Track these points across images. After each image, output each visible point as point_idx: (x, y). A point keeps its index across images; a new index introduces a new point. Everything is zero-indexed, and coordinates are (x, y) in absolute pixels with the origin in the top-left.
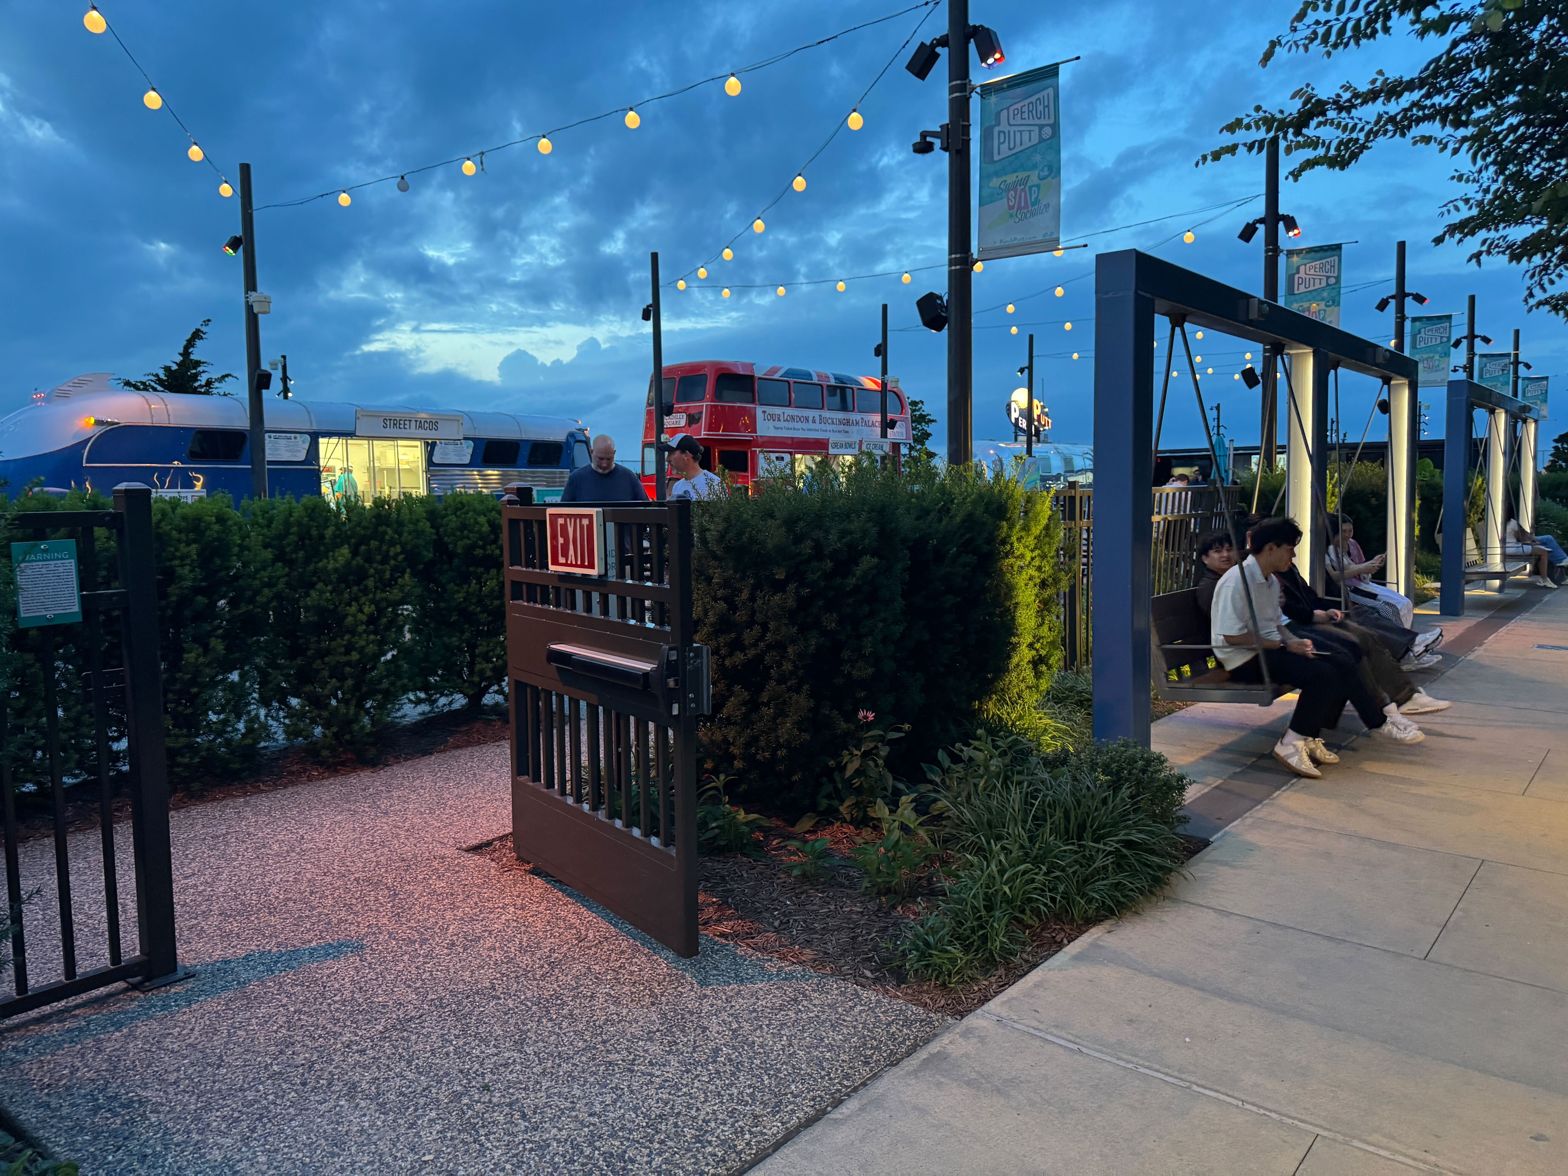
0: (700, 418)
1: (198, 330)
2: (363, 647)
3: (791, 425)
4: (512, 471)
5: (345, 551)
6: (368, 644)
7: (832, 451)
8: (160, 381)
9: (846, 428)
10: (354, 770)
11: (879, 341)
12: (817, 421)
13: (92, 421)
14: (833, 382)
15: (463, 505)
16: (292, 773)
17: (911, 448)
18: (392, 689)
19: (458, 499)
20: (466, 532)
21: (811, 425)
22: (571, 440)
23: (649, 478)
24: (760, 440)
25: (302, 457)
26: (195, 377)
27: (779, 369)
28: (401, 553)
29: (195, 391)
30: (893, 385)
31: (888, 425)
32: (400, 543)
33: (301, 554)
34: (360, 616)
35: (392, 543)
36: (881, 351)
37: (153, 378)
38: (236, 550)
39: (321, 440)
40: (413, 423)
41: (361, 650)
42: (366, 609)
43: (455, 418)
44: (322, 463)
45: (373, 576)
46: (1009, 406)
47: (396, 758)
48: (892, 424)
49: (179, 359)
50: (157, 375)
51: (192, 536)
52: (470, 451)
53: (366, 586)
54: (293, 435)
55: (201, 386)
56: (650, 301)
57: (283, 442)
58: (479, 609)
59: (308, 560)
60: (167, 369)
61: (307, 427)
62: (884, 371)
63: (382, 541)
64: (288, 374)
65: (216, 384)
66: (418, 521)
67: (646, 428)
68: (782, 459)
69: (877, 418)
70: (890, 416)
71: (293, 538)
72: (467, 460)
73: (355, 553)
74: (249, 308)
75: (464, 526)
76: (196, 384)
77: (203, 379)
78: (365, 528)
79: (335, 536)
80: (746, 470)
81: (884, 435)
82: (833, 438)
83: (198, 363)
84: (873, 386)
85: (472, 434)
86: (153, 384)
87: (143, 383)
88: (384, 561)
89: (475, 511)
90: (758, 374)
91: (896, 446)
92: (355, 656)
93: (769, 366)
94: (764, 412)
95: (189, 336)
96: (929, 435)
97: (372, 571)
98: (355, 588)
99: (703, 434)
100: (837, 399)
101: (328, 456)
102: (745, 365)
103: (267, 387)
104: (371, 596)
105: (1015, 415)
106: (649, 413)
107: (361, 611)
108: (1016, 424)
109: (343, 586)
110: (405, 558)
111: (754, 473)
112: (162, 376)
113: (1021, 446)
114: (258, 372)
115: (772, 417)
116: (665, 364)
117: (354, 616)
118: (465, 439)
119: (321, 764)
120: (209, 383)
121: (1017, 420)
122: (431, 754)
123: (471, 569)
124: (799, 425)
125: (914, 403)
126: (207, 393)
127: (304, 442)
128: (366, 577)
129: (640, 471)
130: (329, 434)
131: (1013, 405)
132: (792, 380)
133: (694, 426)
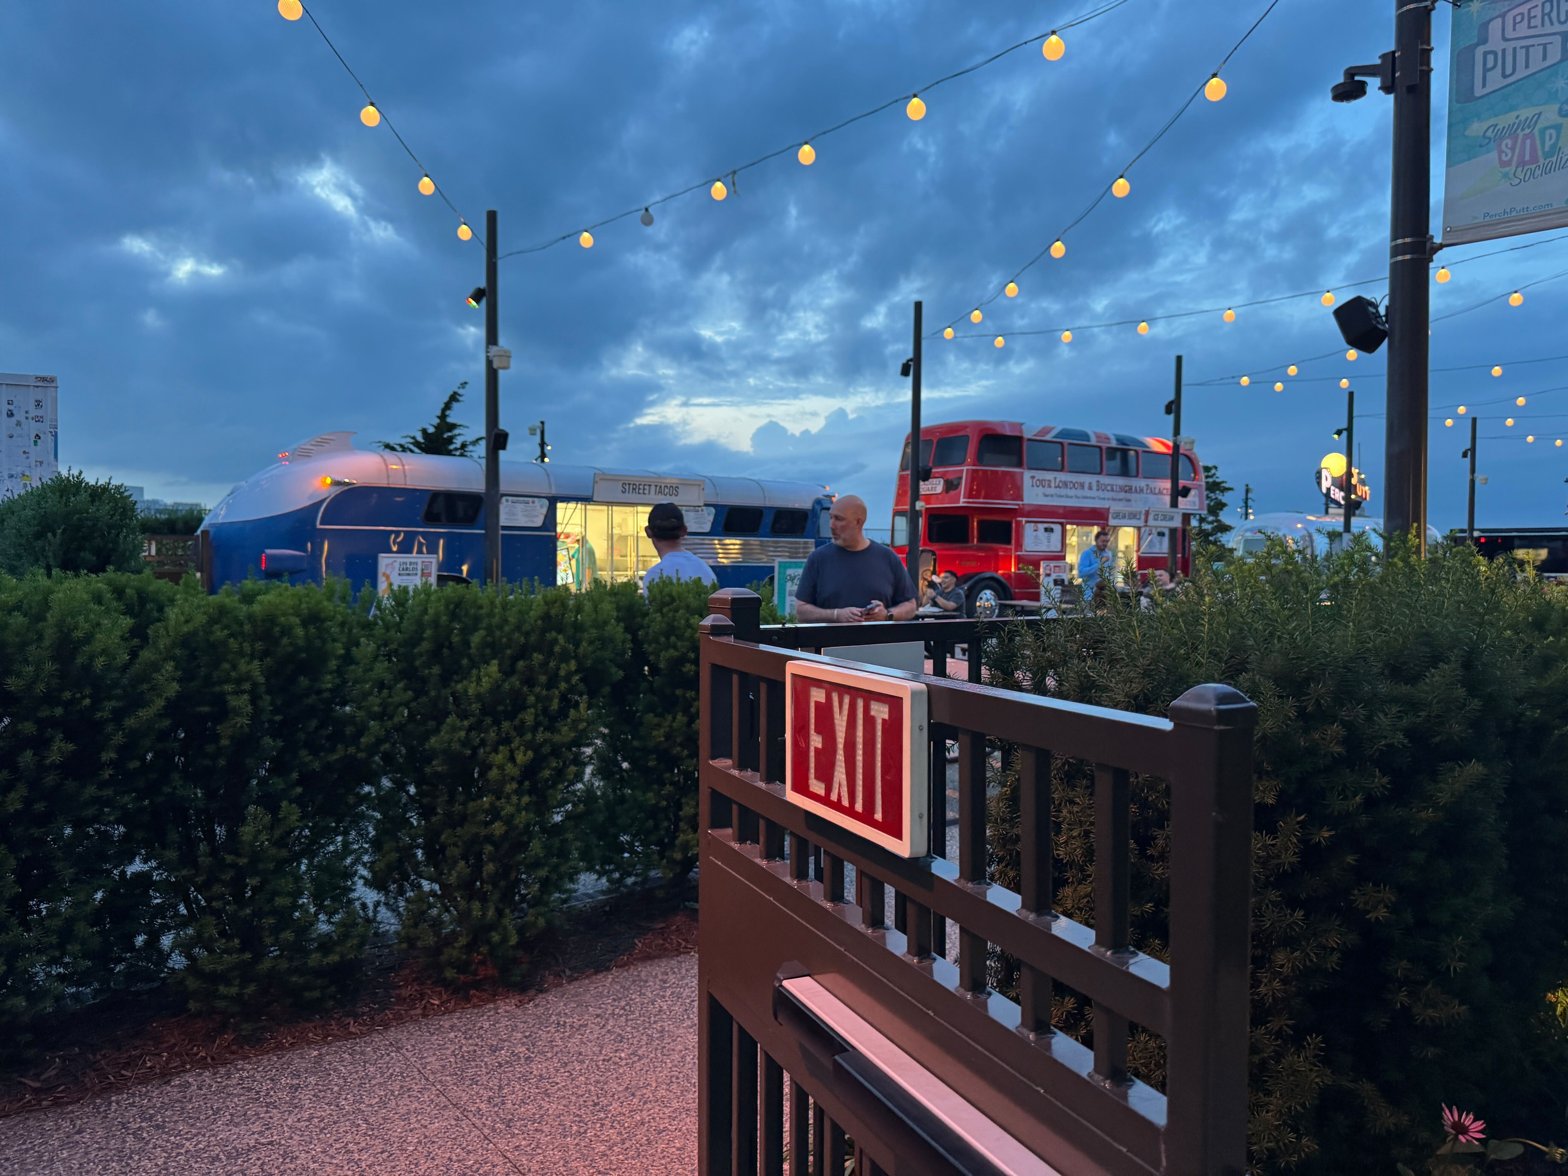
0: (959, 484)
1: (455, 393)
2: (512, 816)
3: (1063, 492)
4: (754, 541)
5: (494, 667)
6: (519, 810)
7: (1112, 522)
8: (417, 444)
9: (1128, 496)
10: (493, 998)
11: (1172, 397)
12: (1095, 487)
13: (329, 481)
14: (1114, 444)
15: (673, 600)
16: (401, 1000)
17: (1202, 520)
18: (554, 877)
19: (667, 590)
20: (673, 639)
21: (1087, 492)
22: (818, 508)
23: (900, 549)
24: (1027, 509)
25: (538, 522)
26: (450, 440)
27: (1052, 429)
28: (576, 672)
29: (449, 453)
30: (1188, 447)
31: (1179, 492)
32: (576, 657)
33: (436, 670)
34: (510, 769)
35: (565, 657)
36: (1173, 407)
37: (412, 441)
38: (333, 664)
39: (560, 506)
40: (653, 488)
41: (509, 821)
42: (520, 758)
43: (697, 483)
44: (559, 529)
45: (534, 706)
46: (1319, 473)
47: (558, 975)
48: (1185, 492)
49: (437, 421)
50: (414, 438)
51: (259, 646)
52: (711, 518)
53: (523, 722)
54: (530, 499)
55: (456, 449)
56: (910, 355)
57: (520, 507)
58: (686, 752)
59: (445, 679)
60: (424, 431)
61: (546, 491)
62: (1177, 431)
63: (550, 654)
64: (546, 440)
65: (470, 448)
66: (606, 623)
67: (898, 495)
68: (1052, 530)
69: (1167, 485)
70: (1182, 482)
71: (425, 646)
72: (707, 528)
73: (508, 672)
74: (489, 362)
75: (671, 630)
76: (452, 447)
77: (458, 442)
78: (527, 634)
79: (484, 644)
80: (1009, 543)
81: (1174, 504)
82: (1115, 507)
83: (453, 426)
84: (1163, 449)
85: (713, 501)
86: (412, 447)
87: (401, 446)
88: (552, 683)
89: (688, 607)
90: (1027, 434)
91: (1186, 518)
92: (498, 828)
93: (1039, 426)
94: (1033, 477)
95: (446, 399)
96: (1224, 505)
97: (532, 699)
98: (506, 725)
99: (962, 502)
100: (1117, 463)
101: (565, 522)
102: (1013, 425)
103: (504, 448)
104: (529, 736)
105: (1325, 484)
106: (902, 478)
107: (512, 759)
108: (1328, 495)
109: (489, 720)
110: (581, 680)
111: (1019, 546)
112: (420, 439)
113: (1335, 520)
114: (496, 431)
115: (1042, 483)
116: (924, 423)
117: (501, 768)
118: (706, 505)
119: (446, 984)
120: (464, 446)
121: (1329, 489)
122: (608, 969)
123: (679, 692)
124: (1072, 492)
125: (1207, 469)
126: (462, 455)
127: (542, 507)
128: (524, 707)
129: (888, 541)
130: (567, 499)
131: (1324, 473)
132: (1066, 441)
133: (952, 493)
